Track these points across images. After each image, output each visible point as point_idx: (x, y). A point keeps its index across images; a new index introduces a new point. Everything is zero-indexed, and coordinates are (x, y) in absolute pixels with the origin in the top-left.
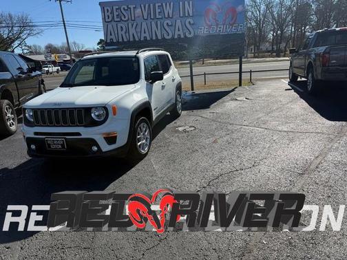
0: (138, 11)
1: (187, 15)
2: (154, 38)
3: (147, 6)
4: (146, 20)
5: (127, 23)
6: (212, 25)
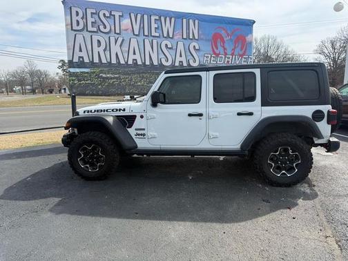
0: (126, 22)
1: (191, 37)
2: (148, 63)
3: (139, 16)
4: (136, 35)
5: (108, 36)
6: (219, 54)
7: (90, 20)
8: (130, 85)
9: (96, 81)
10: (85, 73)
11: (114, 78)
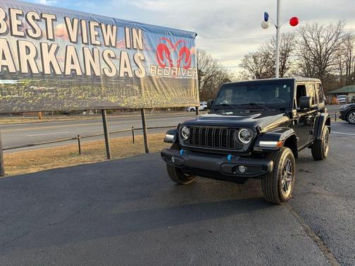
0: (60, 26)
1: (135, 47)
2: (89, 73)
3: (76, 21)
4: (74, 42)
5: (38, 42)
6: (165, 65)
7: (15, 23)
8: (69, 99)
9: (25, 95)
10: (11, 85)
11: (49, 91)
